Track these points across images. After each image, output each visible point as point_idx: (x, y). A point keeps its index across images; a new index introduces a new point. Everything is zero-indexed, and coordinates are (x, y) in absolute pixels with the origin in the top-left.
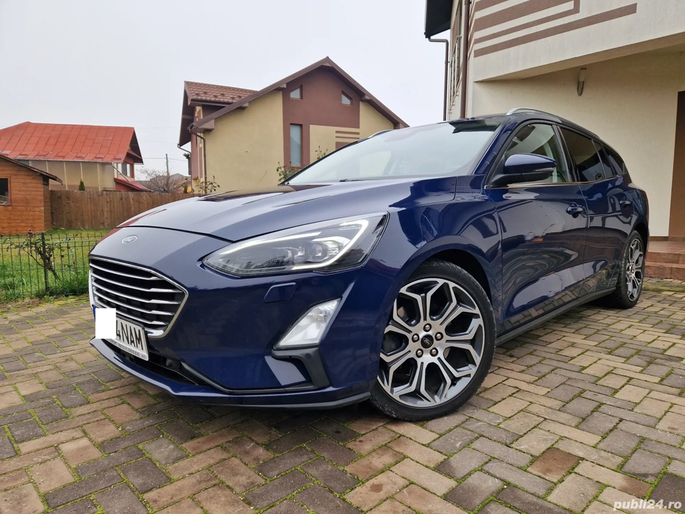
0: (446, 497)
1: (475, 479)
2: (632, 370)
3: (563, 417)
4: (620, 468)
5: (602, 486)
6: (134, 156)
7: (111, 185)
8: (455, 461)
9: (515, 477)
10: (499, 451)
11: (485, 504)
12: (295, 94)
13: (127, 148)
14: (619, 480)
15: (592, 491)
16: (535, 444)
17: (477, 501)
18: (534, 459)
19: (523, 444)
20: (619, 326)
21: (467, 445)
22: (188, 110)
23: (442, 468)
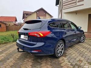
0: (70, 65)
1: (73, 63)
2: (86, 50)
3: (80, 56)
4: (87, 62)
5: (85, 63)
6: (16, 20)
7: (13, 24)
8: (70, 61)
9: (77, 63)
10: (74, 60)
11: (75, 65)
12: (38, 12)
13: (15, 20)
14: (87, 63)
15: (84, 64)
16: (78, 59)
17: (74, 65)
18: (78, 61)
19: (76, 59)
20: (83, 45)
21: (71, 60)
22: (24, 15)
23: (69, 62)
